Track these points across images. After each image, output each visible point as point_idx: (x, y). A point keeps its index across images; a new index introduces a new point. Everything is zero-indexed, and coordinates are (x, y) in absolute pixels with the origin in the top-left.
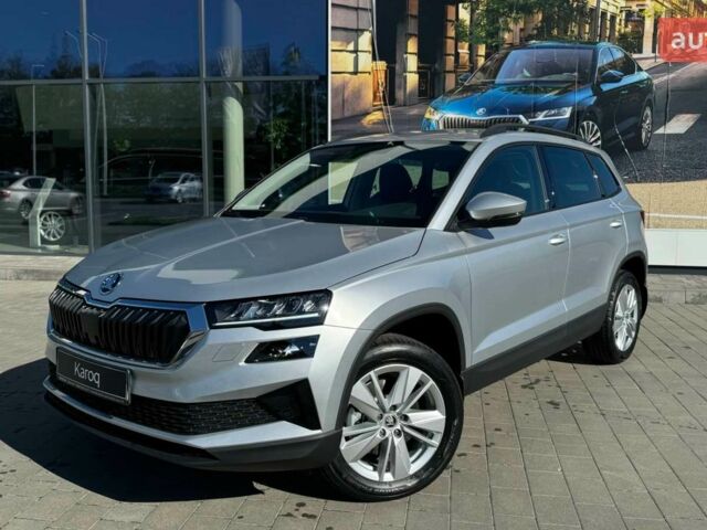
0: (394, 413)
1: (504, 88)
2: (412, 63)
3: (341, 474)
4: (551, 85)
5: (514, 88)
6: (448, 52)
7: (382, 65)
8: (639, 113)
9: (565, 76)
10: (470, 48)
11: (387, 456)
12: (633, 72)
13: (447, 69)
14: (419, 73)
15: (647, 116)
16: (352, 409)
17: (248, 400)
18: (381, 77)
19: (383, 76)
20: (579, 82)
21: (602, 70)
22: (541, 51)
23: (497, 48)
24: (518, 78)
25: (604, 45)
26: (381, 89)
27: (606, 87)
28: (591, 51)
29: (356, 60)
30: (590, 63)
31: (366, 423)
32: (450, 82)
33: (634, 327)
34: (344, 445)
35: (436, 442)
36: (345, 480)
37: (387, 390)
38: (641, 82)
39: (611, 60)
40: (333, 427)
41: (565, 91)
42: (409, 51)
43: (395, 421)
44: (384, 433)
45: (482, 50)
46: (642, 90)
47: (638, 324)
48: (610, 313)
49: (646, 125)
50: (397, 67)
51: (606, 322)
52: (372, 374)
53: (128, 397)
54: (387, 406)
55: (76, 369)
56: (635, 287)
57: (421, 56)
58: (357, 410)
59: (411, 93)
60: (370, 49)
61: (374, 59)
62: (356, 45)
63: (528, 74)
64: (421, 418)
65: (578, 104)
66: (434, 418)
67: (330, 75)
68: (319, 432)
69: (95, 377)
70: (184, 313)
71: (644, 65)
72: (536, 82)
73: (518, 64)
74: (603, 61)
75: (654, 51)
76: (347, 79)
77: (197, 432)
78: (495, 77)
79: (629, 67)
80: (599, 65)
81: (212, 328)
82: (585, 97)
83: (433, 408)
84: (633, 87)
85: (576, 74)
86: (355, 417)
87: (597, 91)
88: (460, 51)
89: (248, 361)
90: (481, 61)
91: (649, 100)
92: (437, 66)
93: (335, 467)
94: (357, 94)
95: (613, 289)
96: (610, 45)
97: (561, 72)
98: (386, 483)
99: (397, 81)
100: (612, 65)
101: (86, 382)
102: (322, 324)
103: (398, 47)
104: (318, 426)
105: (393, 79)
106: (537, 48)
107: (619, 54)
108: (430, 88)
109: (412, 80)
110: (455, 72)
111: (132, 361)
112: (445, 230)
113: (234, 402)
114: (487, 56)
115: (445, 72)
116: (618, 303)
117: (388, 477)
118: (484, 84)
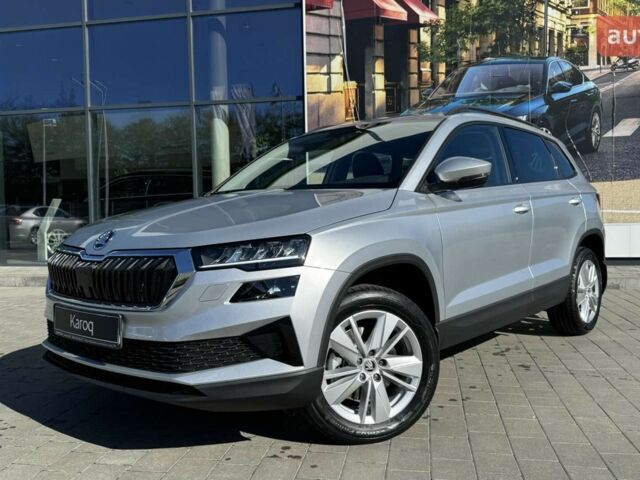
0: (373, 358)
1: (464, 101)
2: (380, 81)
3: (324, 416)
4: (507, 97)
5: (473, 101)
6: (412, 71)
7: (353, 84)
8: (588, 119)
9: (519, 88)
10: (432, 66)
11: (368, 400)
12: (580, 83)
13: (412, 86)
14: (386, 90)
15: (595, 122)
16: (333, 354)
17: (233, 338)
18: (352, 96)
19: (354, 94)
20: (532, 93)
21: (552, 82)
22: (495, 67)
23: (456, 66)
24: (476, 92)
25: (553, 59)
26: (352, 106)
27: (557, 97)
28: (541, 66)
29: (329, 80)
30: (541, 75)
31: (347, 367)
32: (415, 97)
33: (597, 301)
34: (325, 387)
35: (414, 386)
36: (328, 421)
37: (366, 337)
38: (588, 91)
39: (560, 72)
40: (315, 365)
41: (520, 101)
42: (376, 71)
43: (374, 366)
44: (364, 377)
45: (442, 68)
46: (590, 98)
47: (600, 298)
48: (573, 286)
49: (595, 129)
50: (366, 86)
51: (570, 294)
52: (352, 319)
53: (120, 341)
54: (367, 352)
55: (72, 321)
56: (595, 263)
57: (387, 75)
58: (338, 355)
59: (380, 109)
60: (342, 71)
61: (345, 79)
62: (329, 68)
63: (485, 88)
64: (398, 363)
65: (533, 112)
66: (411, 364)
67: (306, 95)
68: (301, 368)
69: (89, 326)
70: (172, 258)
71: (591, 76)
72: (492, 94)
73: (475, 79)
74: (552, 74)
75: (599, 63)
76: (321, 99)
77: (185, 370)
78: (455, 91)
79: (577, 78)
80: (549, 77)
81: (199, 270)
82: (538, 106)
83: (410, 353)
84: (582, 96)
85: (529, 86)
86: (336, 362)
87: (548, 100)
88: (422, 69)
89: (233, 300)
90: (442, 78)
91: (597, 107)
92: (402, 83)
93: (317, 408)
94: (331, 111)
95: (574, 262)
96: (558, 59)
97: (514, 84)
98: (367, 426)
99: (367, 98)
100: (562, 77)
101: (81, 332)
102: (302, 265)
103: (366, 68)
104: (300, 363)
105: (363, 95)
106: (492, 64)
107: (567, 67)
108: (397, 104)
109: (380, 97)
110: (418, 88)
111: (123, 307)
112: (416, 191)
113: (221, 340)
114: (447, 73)
115: (410, 88)
116: (580, 276)
117: (369, 420)
118: (445, 98)
